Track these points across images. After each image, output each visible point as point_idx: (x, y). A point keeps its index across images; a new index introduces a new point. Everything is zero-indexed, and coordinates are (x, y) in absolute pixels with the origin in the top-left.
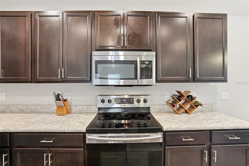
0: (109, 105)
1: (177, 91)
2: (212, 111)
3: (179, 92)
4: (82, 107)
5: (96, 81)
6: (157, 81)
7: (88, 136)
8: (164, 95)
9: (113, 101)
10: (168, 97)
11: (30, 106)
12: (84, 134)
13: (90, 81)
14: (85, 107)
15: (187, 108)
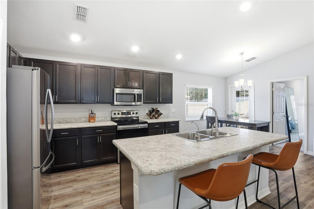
0: (118, 116)
1: (152, 108)
2: (168, 118)
3: (152, 109)
4: (101, 118)
8: (145, 110)
9: (120, 113)
10: (147, 111)
11: (66, 119)
14: (103, 118)
15: (156, 117)
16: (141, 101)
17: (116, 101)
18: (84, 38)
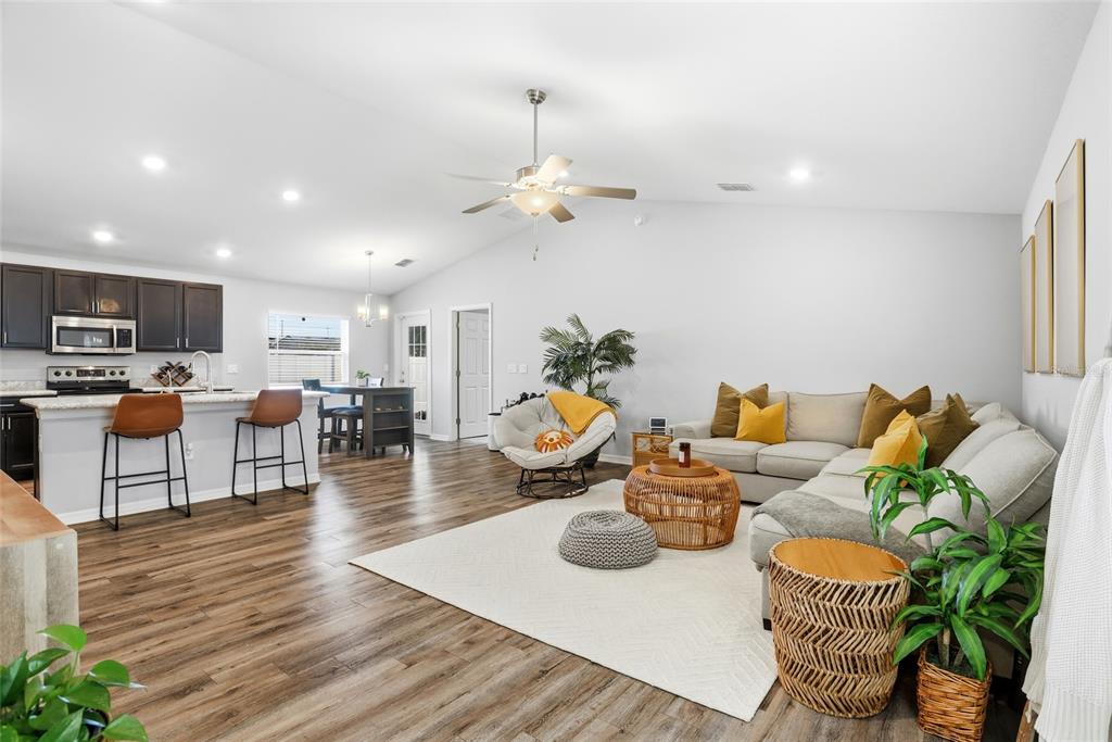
1: (165, 362)
3: (168, 363)
5: (57, 349)
6: (137, 350)
8: (148, 367)
10: (155, 370)
13: (50, 348)
16: (131, 346)
17: (58, 344)
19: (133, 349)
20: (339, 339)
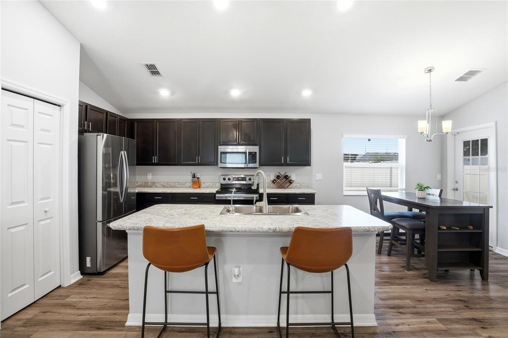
0: (229, 182)
2: (308, 188)
5: (220, 165)
6: (261, 165)
7: (217, 195)
8: (270, 176)
9: (232, 179)
11: (170, 183)
12: (215, 194)
13: (217, 164)
14: (211, 184)
16: (256, 163)
17: (221, 162)
18: (173, 93)
19: (257, 165)
20: (398, 154)
